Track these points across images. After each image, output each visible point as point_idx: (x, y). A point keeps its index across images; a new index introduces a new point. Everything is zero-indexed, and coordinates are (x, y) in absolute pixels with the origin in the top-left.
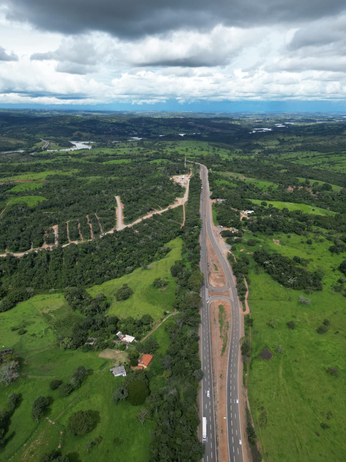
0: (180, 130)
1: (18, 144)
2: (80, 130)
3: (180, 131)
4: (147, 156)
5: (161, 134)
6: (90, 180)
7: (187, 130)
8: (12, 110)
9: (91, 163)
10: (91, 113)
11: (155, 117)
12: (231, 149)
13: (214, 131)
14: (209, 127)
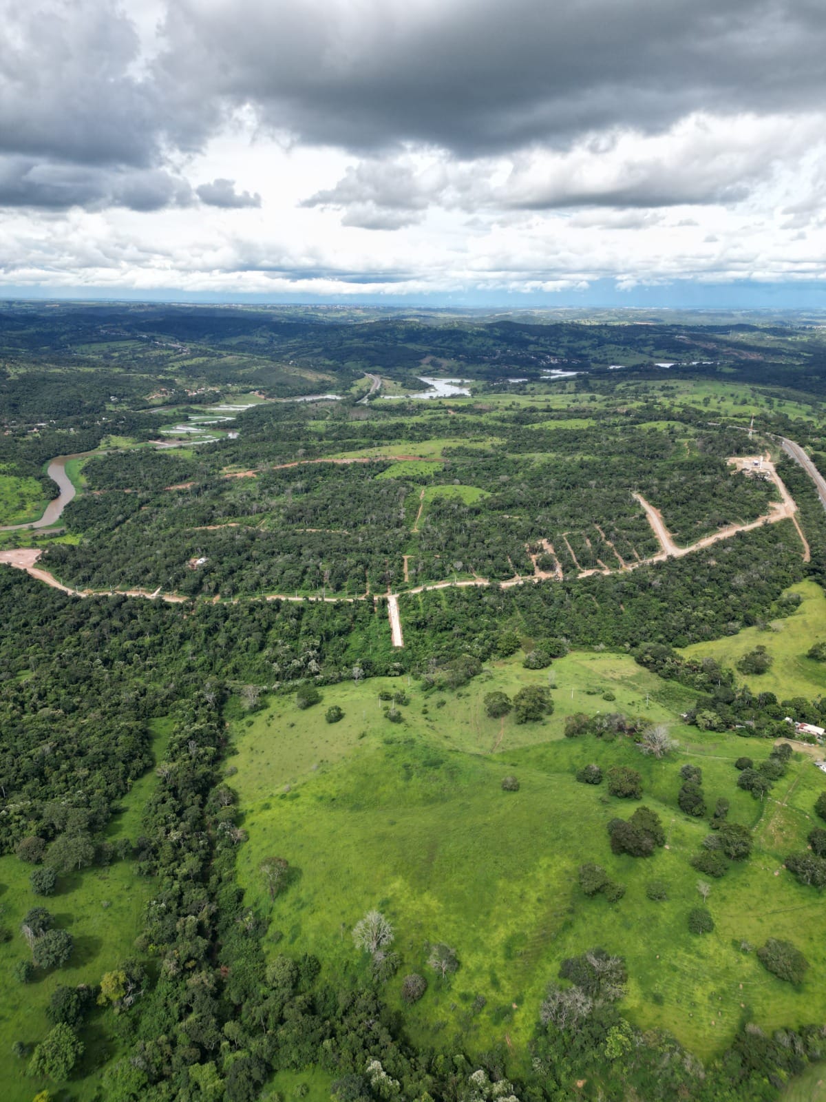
0: (656, 353)
1: (323, 382)
2: (433, 353)
3: (657, 357)
4: (627, 414)
5: (613, 364)
6: (536, 460)
7: (673, 355)
8: (270, 308)
9: (505, 425)
10: (433, 314)
11: (583, 323)
12: (812, 403)
13: (743, 358)
14: (730, 349)
